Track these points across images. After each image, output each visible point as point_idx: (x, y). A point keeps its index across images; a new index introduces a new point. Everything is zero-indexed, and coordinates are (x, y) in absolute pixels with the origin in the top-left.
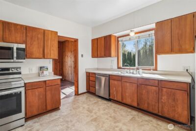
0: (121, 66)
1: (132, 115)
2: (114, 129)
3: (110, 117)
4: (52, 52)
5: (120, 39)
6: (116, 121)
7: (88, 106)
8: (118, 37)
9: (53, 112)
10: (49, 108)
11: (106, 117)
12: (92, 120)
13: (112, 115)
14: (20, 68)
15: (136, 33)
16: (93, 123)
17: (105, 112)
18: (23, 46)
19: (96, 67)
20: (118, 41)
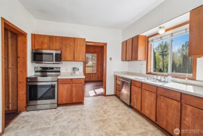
0: (152, 71)
1: (146, 129)
2: (115, 135)
3: (120, 123)
4: (80, 56)
5: (150, 39)
6: (122, 128)
7: (107, 108)
8: (149, 37)
9: (77, 105)
10: (74, 101)
11: (116, 121)
12: (101, 120)
13: (123, 122)
14: (59, 68)
15: (167, 30)
16: (101, 123)
17: (118, 116)
18: (59, 52)
19: (127, 71)
20: (148, 42)
